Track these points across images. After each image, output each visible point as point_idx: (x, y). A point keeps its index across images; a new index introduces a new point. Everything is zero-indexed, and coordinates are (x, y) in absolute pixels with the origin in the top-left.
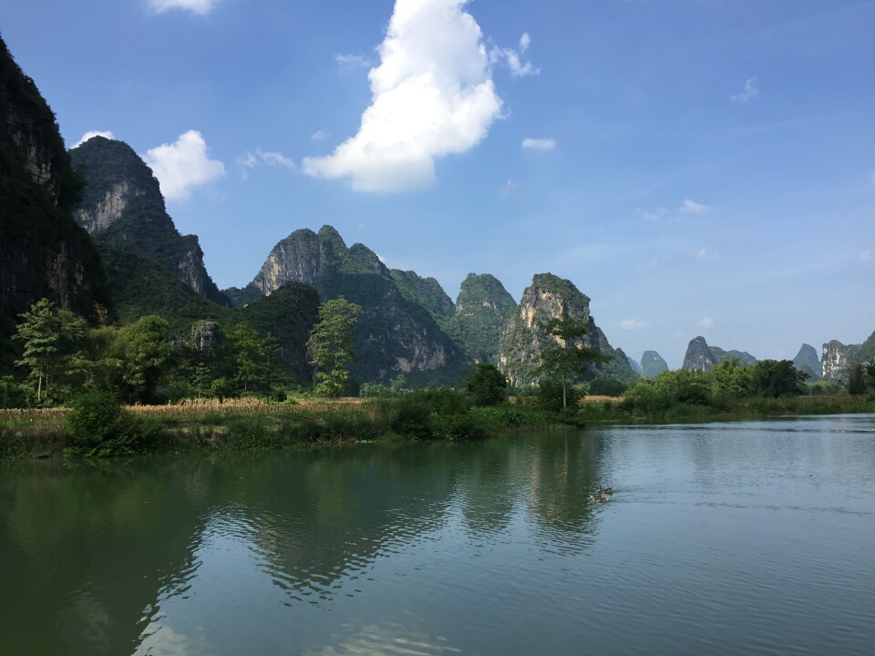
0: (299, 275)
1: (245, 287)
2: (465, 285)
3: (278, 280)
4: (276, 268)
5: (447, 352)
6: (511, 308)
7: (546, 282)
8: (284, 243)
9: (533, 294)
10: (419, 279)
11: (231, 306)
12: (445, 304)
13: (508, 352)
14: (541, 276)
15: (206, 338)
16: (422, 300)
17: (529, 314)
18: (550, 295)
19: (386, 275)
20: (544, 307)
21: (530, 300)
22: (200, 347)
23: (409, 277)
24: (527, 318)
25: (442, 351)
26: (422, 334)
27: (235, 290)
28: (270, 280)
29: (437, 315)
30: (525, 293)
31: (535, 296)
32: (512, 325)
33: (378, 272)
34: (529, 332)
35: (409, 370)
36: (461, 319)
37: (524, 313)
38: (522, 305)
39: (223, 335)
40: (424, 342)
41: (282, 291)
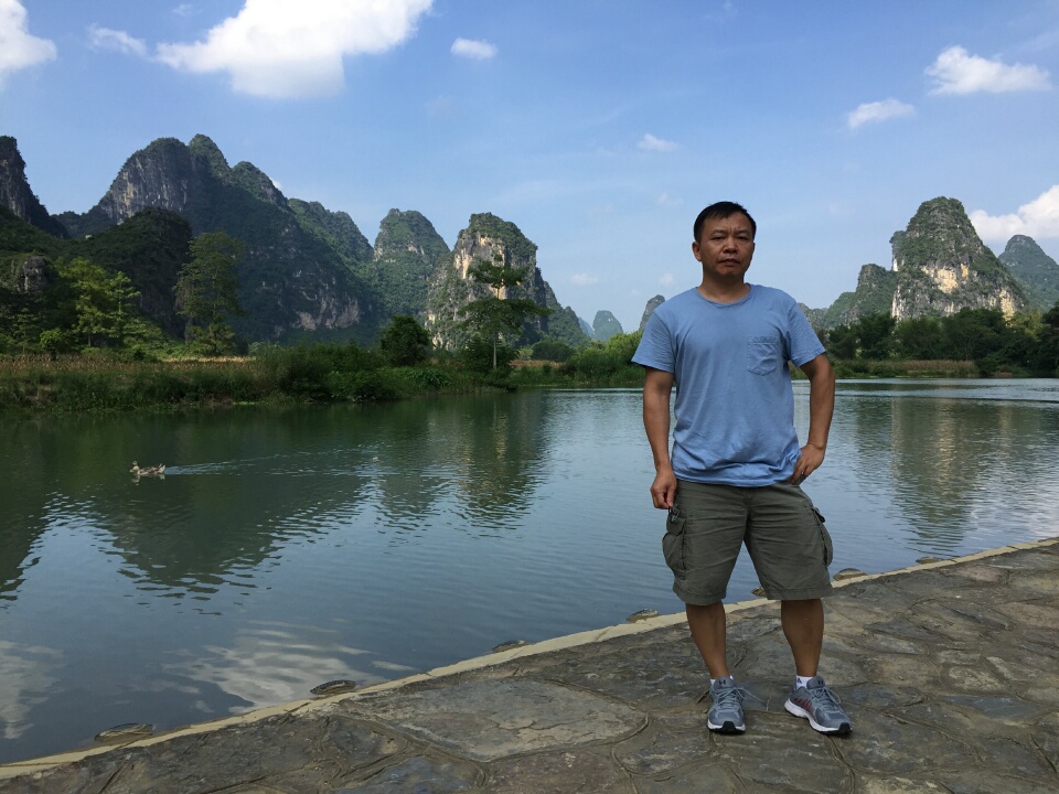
0: (162, 199)
1: (87, 212)
2: (386, 224)
3: (133, 205)
4: (131, 189)
5: (363, 306)
6: (442, 255)
7: (485, 223)
8: (140, 155)
9: (469, 238)
10: (326, 213)
11: (66, 236)
12: (359, 246)
13: (437, 308)
14: (480, 216)
15: (33, 278)
16: (331, 239)
17: (464, 263)
18: (489, 240)
19: (283, 206)
20: (482, 255)
21: (466, 246)
22: (24, 290)
23: (314, 210)
24: (462, 267)
25: (356, 306)
26: (330, 283)
27: (71, 215)
28: (122, 205)
29: (350, 260)
30: (461, 236)
31: (472, 241)
32: (443, 276)
33: (272, 201)
34: (464, 284)
35: (313, 327)
36: (380, 266)
37: (458, 261)
38: (457, 251)
39: (55, 274)
40: (334, 294)
41: (139, 220)
